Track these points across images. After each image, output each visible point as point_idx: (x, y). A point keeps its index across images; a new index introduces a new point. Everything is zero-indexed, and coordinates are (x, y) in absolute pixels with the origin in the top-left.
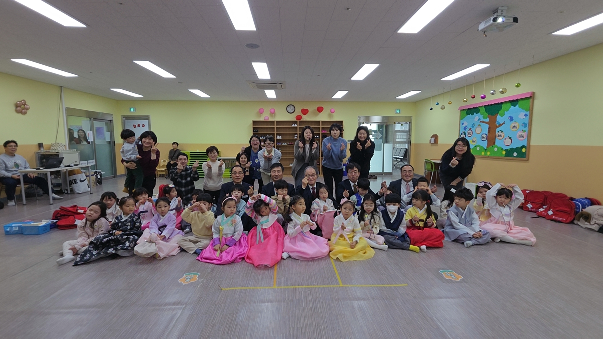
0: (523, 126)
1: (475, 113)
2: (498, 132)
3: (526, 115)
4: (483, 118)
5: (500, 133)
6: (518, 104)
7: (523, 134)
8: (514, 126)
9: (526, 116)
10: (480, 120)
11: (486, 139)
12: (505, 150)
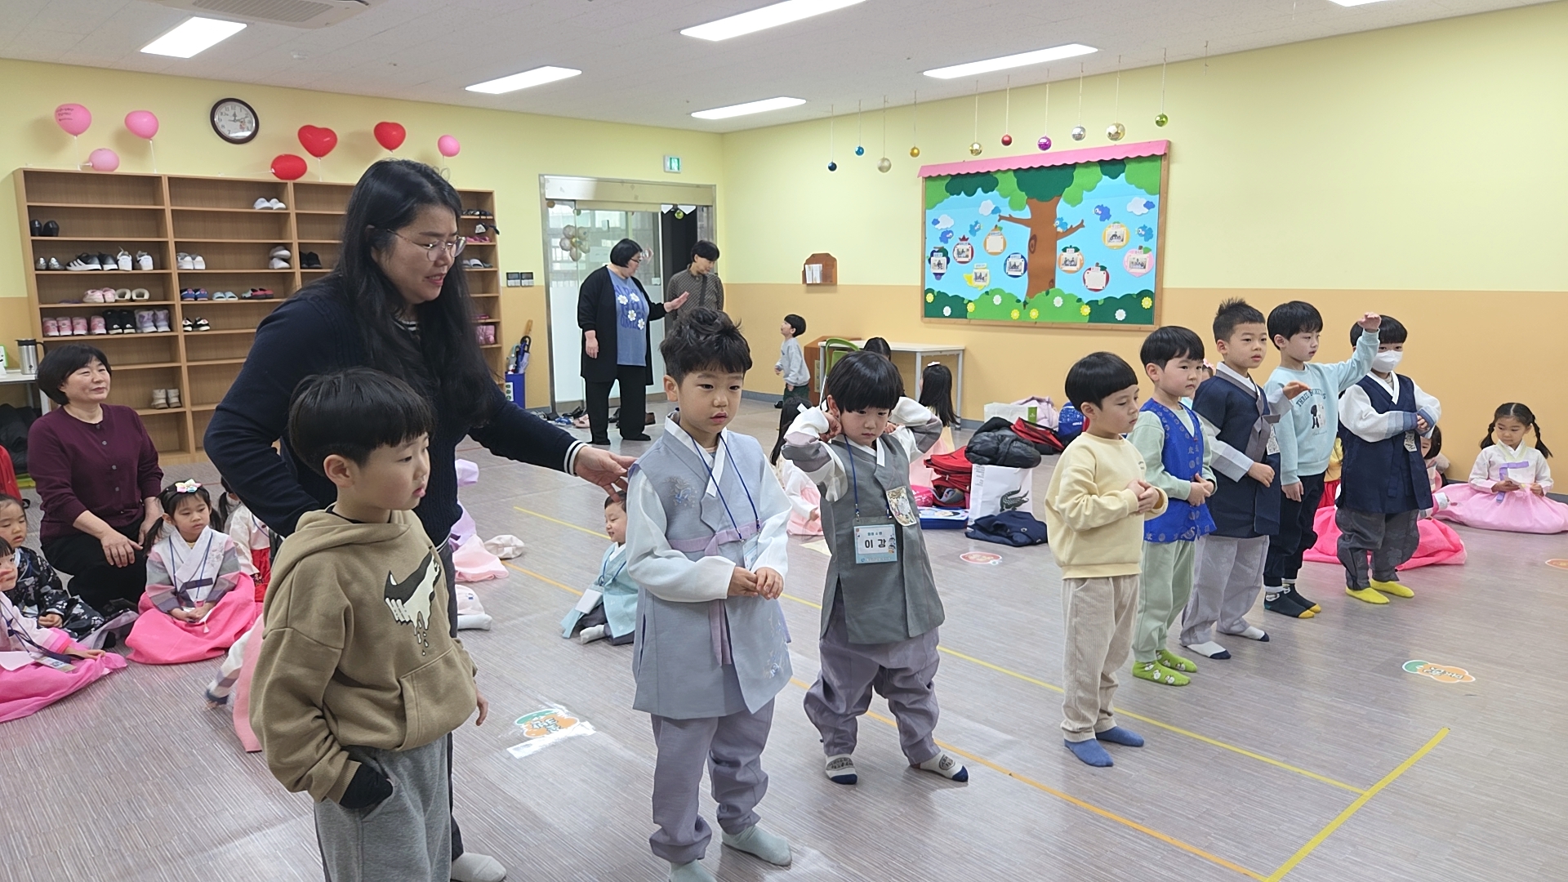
0: (1141, 235)
1: (980, 190)
2: (1064, 250)
3: (1149, 205)
4: (1008, 208)
5: (1070, 254)
6: (1123, 172)
7: (1142, 257)
8: (1115, 235)
9: (1149, 209)
10: (1000, 211)
11: (1023, 271)
12: (1089, 303)
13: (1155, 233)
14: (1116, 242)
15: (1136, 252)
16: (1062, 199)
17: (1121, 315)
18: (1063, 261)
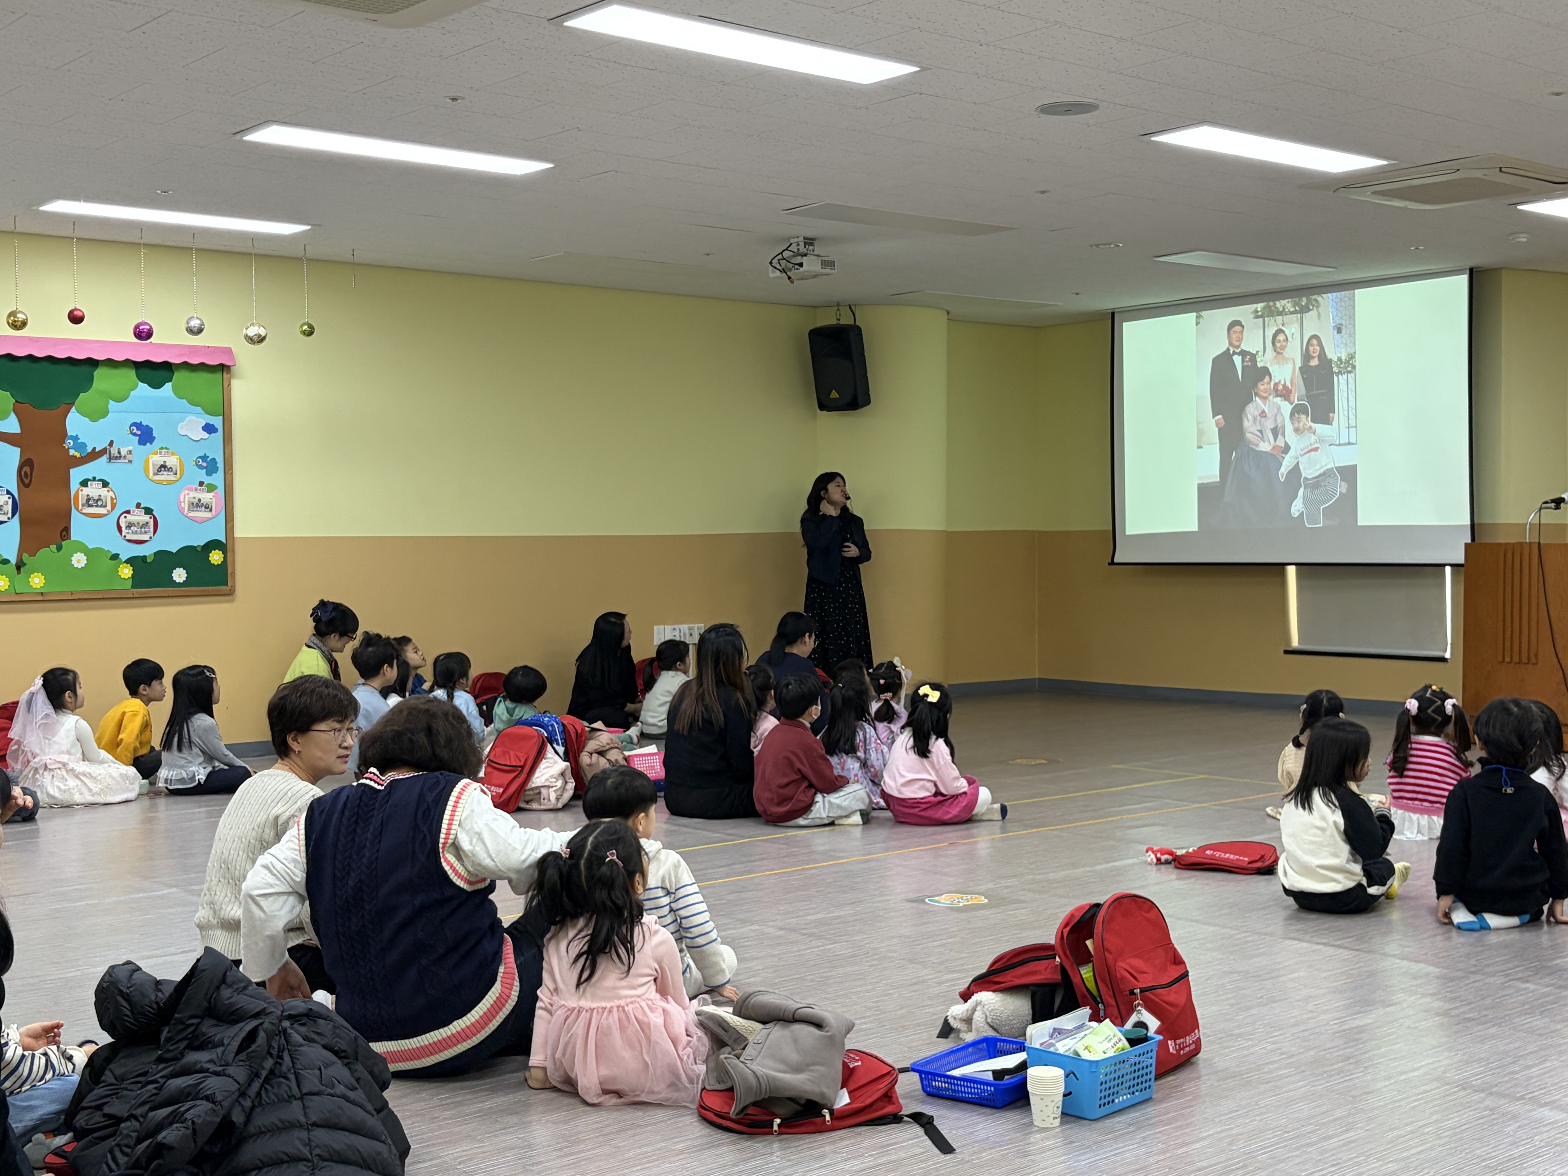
0: (200, 467)
2: (84, 483)
5: (94, 490)
6: (168, 380)
7: (206, 497)
8: (163, 467)
11: (10, 515)
12: (131, 561)
13: (220, 465)
14: (165, 476)
15: (196, 490)
16: (73, 409)
17: (179, 575)
18: (82, 500)
